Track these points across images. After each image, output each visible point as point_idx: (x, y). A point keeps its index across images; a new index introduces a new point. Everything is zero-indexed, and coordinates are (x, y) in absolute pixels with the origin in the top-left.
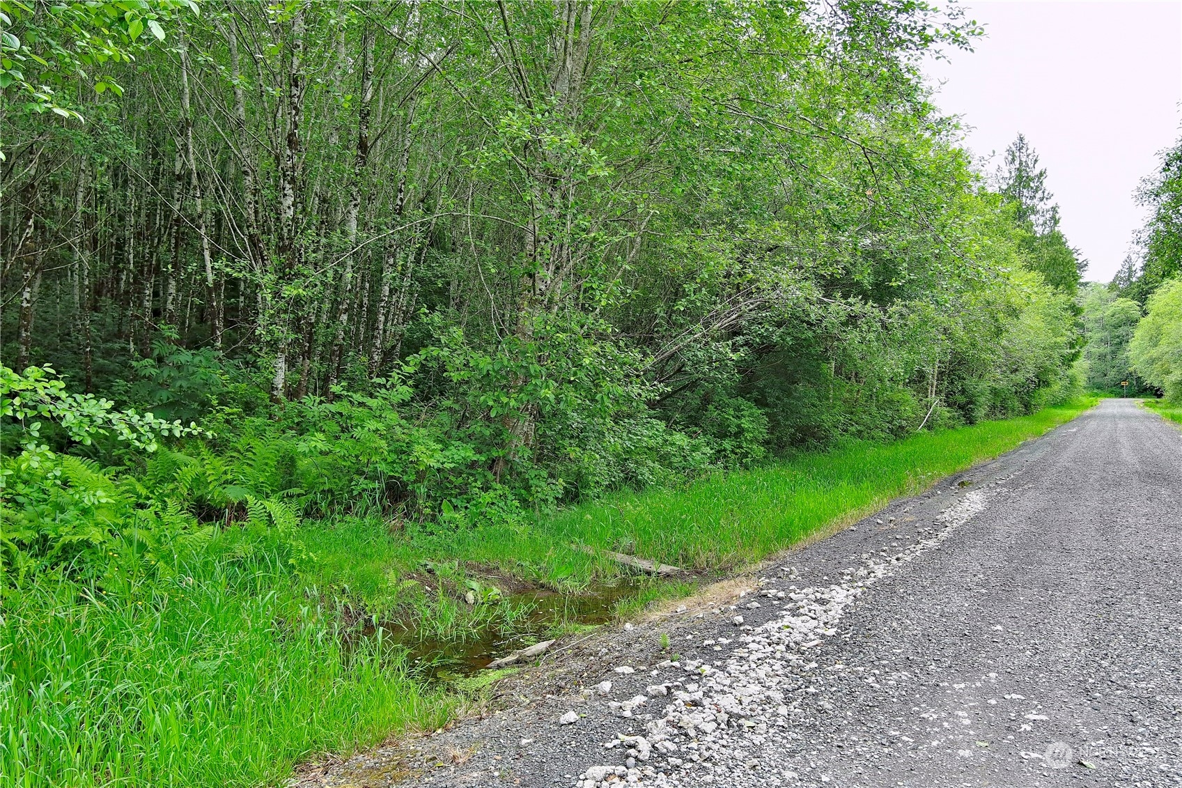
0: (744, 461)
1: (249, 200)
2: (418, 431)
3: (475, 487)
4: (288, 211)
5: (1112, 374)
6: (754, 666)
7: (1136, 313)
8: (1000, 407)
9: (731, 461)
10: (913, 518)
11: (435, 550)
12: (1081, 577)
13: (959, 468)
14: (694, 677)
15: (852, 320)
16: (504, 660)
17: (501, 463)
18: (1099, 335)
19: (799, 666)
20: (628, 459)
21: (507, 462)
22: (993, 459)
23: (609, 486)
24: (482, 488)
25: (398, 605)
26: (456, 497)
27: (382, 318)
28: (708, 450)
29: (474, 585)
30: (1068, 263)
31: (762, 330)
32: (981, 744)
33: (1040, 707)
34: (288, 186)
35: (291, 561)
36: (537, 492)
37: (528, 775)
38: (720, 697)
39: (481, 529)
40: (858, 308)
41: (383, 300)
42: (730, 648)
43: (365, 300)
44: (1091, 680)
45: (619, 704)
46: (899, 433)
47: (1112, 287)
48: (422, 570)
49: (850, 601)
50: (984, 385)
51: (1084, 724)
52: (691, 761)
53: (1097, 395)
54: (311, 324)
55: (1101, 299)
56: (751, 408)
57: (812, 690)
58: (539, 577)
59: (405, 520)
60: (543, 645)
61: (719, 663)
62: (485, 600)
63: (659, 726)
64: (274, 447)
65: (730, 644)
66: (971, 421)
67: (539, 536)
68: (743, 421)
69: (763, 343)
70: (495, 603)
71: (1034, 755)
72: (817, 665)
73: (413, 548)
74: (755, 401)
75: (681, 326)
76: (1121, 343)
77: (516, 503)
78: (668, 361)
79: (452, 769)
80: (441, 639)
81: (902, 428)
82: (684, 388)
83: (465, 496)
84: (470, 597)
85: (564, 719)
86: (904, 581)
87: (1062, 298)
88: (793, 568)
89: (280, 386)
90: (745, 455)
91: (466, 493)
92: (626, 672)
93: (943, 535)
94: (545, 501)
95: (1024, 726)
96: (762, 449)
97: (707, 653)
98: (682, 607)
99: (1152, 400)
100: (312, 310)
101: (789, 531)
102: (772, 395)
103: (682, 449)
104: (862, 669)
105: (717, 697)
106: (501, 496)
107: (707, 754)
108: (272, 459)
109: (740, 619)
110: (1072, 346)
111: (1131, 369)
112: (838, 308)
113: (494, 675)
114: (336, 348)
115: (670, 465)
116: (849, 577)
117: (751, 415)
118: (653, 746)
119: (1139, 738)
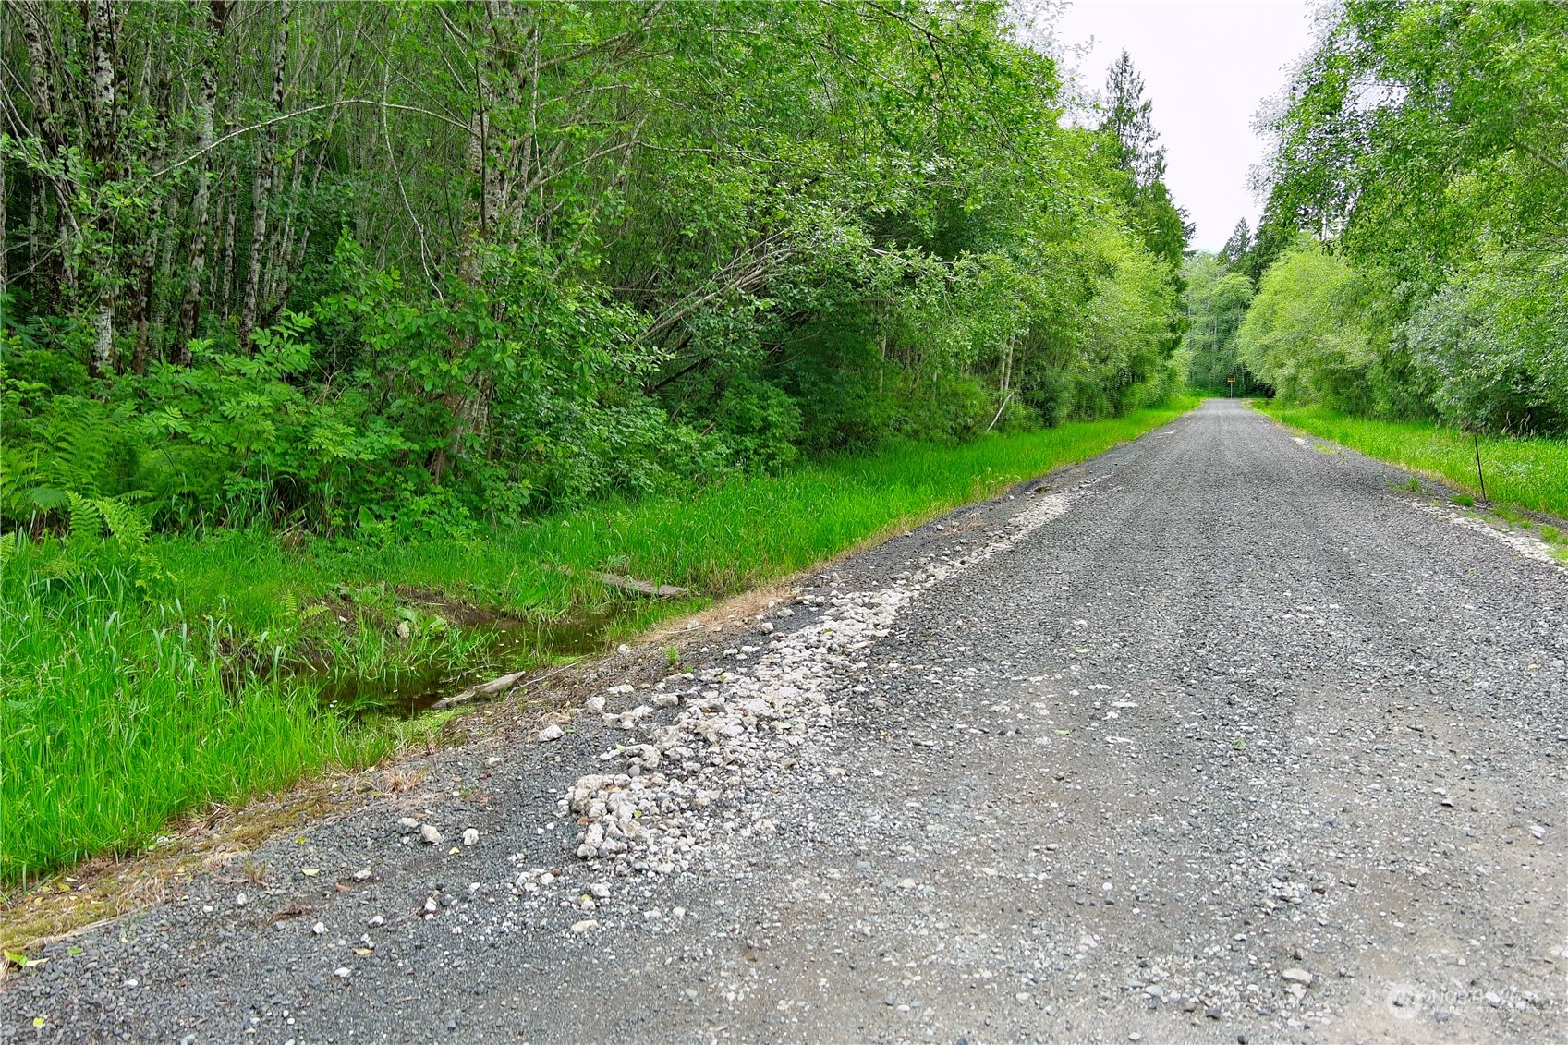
0: (770, 463)
1: (39, 80)
2: (318, 409)
3: (405, 489)
4: (104, 92)
5: (1217, 368)
6: (788, 670)
7: (1247, 292)
8: (1086, 408)
9: (754, 465)
10: (981, 523)
11: (350, 571)
12: (1177, 573)
13: (1035, 474)
14: (712, 685)
15: (909, 278)
16: (455, 699)
17: (441, 459)
18: (1204, 319)
19: (843, 667)
20: (618, 458)
21: (449, 458)
22: (1077, 464)
23: (591, 494)
24: (415, 492)
25: (301, 640)
26: (378, 504)
27: (257, 267)
28: (723, 449)
29: (409, 613)
30: (1173, 224)
31: (795, 292)
32: (1062, 732)
33: (1128, 695)
34: (103, 55)
35: (138, 583)
36: (494, 497)
37: (498, 793)
38: (746, 702)
39: (415, 543)
40: (916, 262)
41: (256, 241)
42: (757, 655)
43: (230, 241)
44: (1185, 669)
45: (617, 716)
46: (964, 434)
47: (1223, 257)
48: (333, 595)
49: (906, 602)
50: (1067, 378)
51: (1177, 709)
52: (713, 765)
53: (1199, 395)
54: (150, 269)
55: (1208, 272)
56: (778, 395)
57: (860, 688)
58: (500, 604)
59: (306, 532)
60: (508, 679)
61: (744, 670)
62: (425, 632)
63: (670, 732)
64: (102, 433)
65: (757, 652)
66: (1050, 423)
67: (499, 554)
68: (771, 412)
69: (796, 309)
70: (439, 637)
71: (1121, 740)
72: (866, 665)
73: (319, 568)
74: (785, 388)
75: (689, 282)
76: (1229, 330)
77: (465, 511)
78: (669, 332)
79: (395, 796)
80: (364, 678)
81: (967, 428)
82: (692, 368)
83: (391, 503)
84: (404, 628)
85: (543, 735)
86: (970, 581)
87: (1164, 267)
88: (835, 574)
89: (106, 354)
90: (771, 457)
91: (392, 498)
92: (623, 691)
93: (1017, 537)
94: (505, 509)
95: (1110, 714)
96: (794, 448)
97: (730, 662)
98: (693, 622)
99: (1263, 401)
100: (149, 248)
101: (828, 540)
102: (807, 378)
103: (688, 447)
104: (921, 667)
105: (741, 703)
106: (443, 503)
107: (732, 757)
108: (99, 451)
109: (770, 626)
110: (1173, 328)
111: (1240, 361)
112: (892, 260)
113: (441, 716)
114: (188, 307)
115: (674, 468)
116: (904, 582)
117: (780, 405)
118: (663, 754)
119: (1237, 718)
